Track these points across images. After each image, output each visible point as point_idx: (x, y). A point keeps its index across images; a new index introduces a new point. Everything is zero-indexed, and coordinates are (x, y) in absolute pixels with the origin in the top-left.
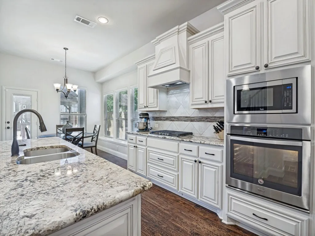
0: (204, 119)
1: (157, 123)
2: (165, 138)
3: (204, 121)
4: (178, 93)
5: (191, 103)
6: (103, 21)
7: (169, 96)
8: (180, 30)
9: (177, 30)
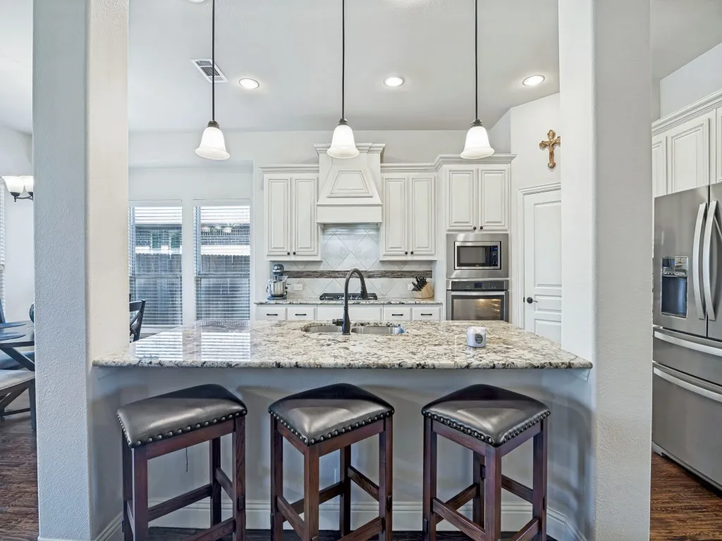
0: (389, 274)
1: (299, 283)
2: (358, 303)
3: (388, 277)
4: (345, 235)
5: (384, 253)
6: (249, 84)
7: (326, 236)
8: (371, 149)
9: (368, 148)
